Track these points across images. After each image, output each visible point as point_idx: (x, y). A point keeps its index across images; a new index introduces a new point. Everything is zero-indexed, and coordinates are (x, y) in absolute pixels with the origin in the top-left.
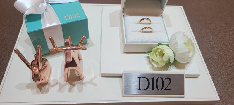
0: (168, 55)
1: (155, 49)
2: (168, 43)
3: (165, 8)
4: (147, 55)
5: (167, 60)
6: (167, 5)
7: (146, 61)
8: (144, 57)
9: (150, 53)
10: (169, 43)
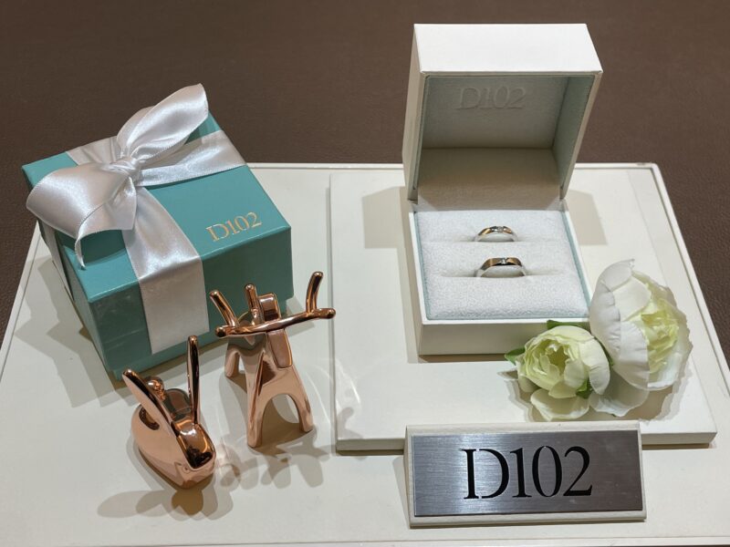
0: (584, 364)
1: (537, 341)
2: (585, 316)
3: (574, 172)
4: (507, 365)
5: (582, 381)
6: (579, 161)
7: (504, 388)
8: (498, 373)
9: (519, 357)
10: (588, 317)
